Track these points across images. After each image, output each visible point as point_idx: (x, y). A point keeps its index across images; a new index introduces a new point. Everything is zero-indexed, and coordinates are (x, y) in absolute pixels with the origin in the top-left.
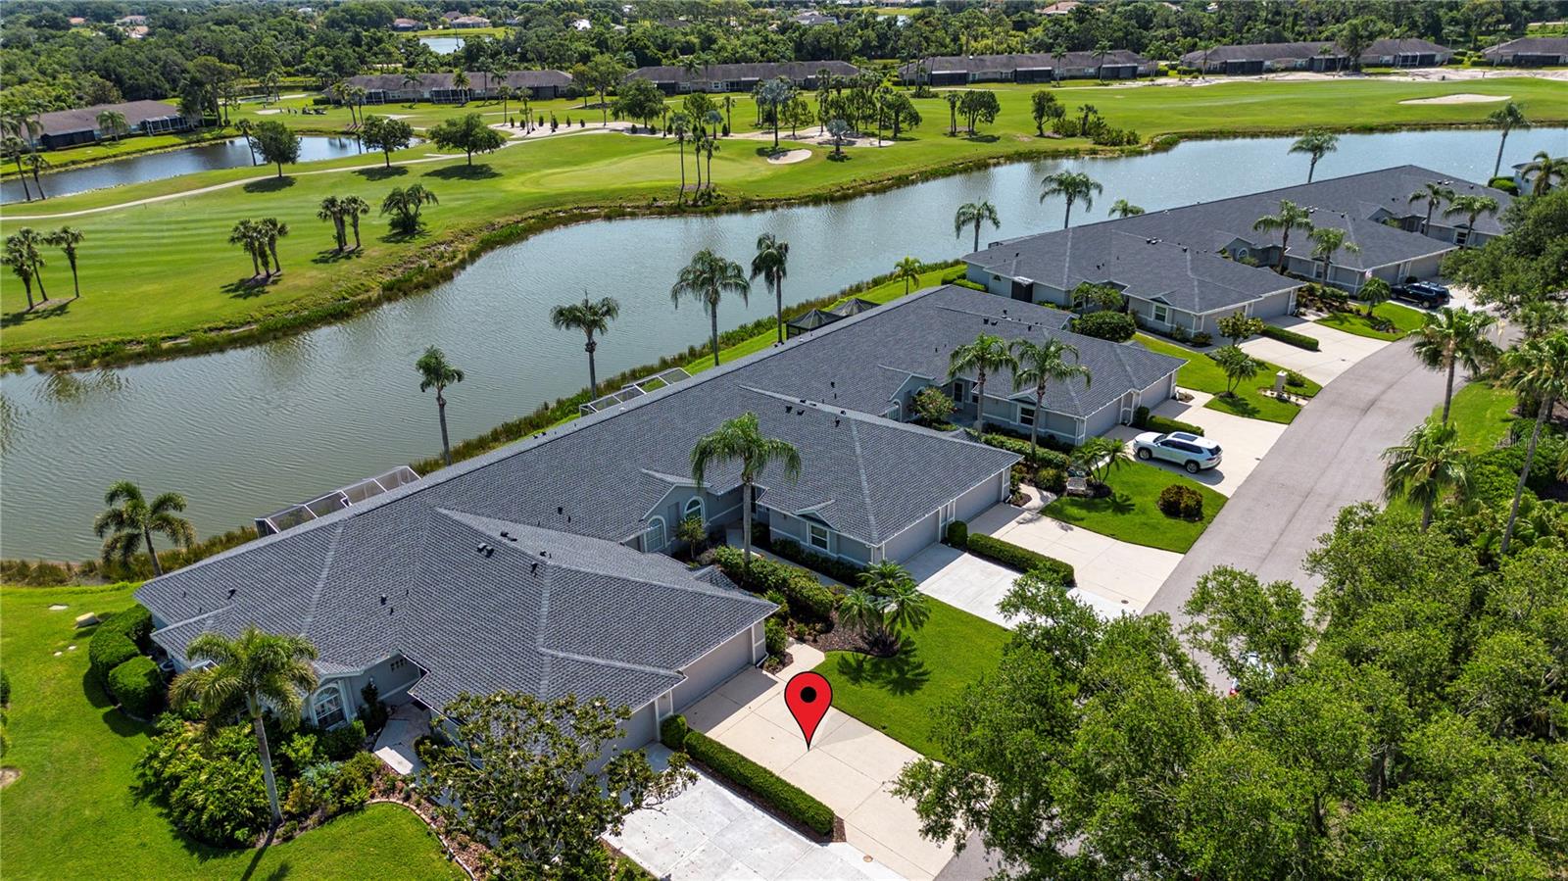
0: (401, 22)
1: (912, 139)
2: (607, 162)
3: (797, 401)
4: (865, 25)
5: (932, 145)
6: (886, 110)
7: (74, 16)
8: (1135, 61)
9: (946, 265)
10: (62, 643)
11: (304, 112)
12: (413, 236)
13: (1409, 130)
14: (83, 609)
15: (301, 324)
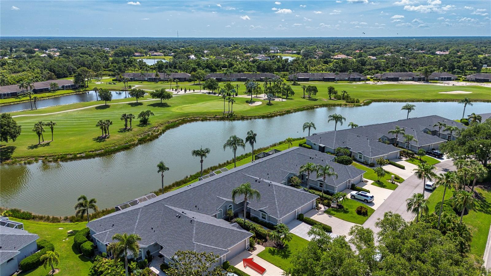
0: (136, 54)
1: (292, 99)
2: (202, 103)
3: (258, 178)
4: (278, 61)
5: (297, 101)
6: (284, 90)
7: (35, 48)
8: (360, 76)
9: (301, 139)
10: (64, 238)
11: (110, 84)
12: (146, 125)
13: (441, 101)
14: (68, 229)
15: (116, 150)
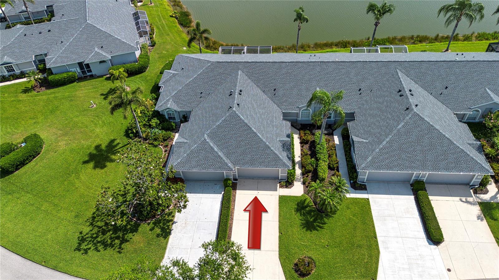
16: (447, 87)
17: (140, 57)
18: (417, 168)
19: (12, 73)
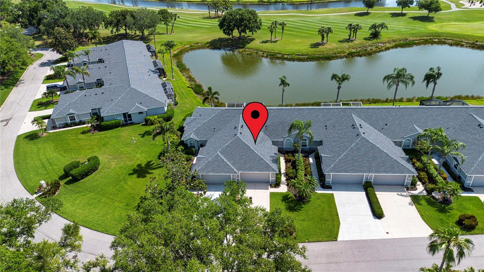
16: (386, 124)
17: (167, 111)
18: (365, 172)
19: (73, 121)
